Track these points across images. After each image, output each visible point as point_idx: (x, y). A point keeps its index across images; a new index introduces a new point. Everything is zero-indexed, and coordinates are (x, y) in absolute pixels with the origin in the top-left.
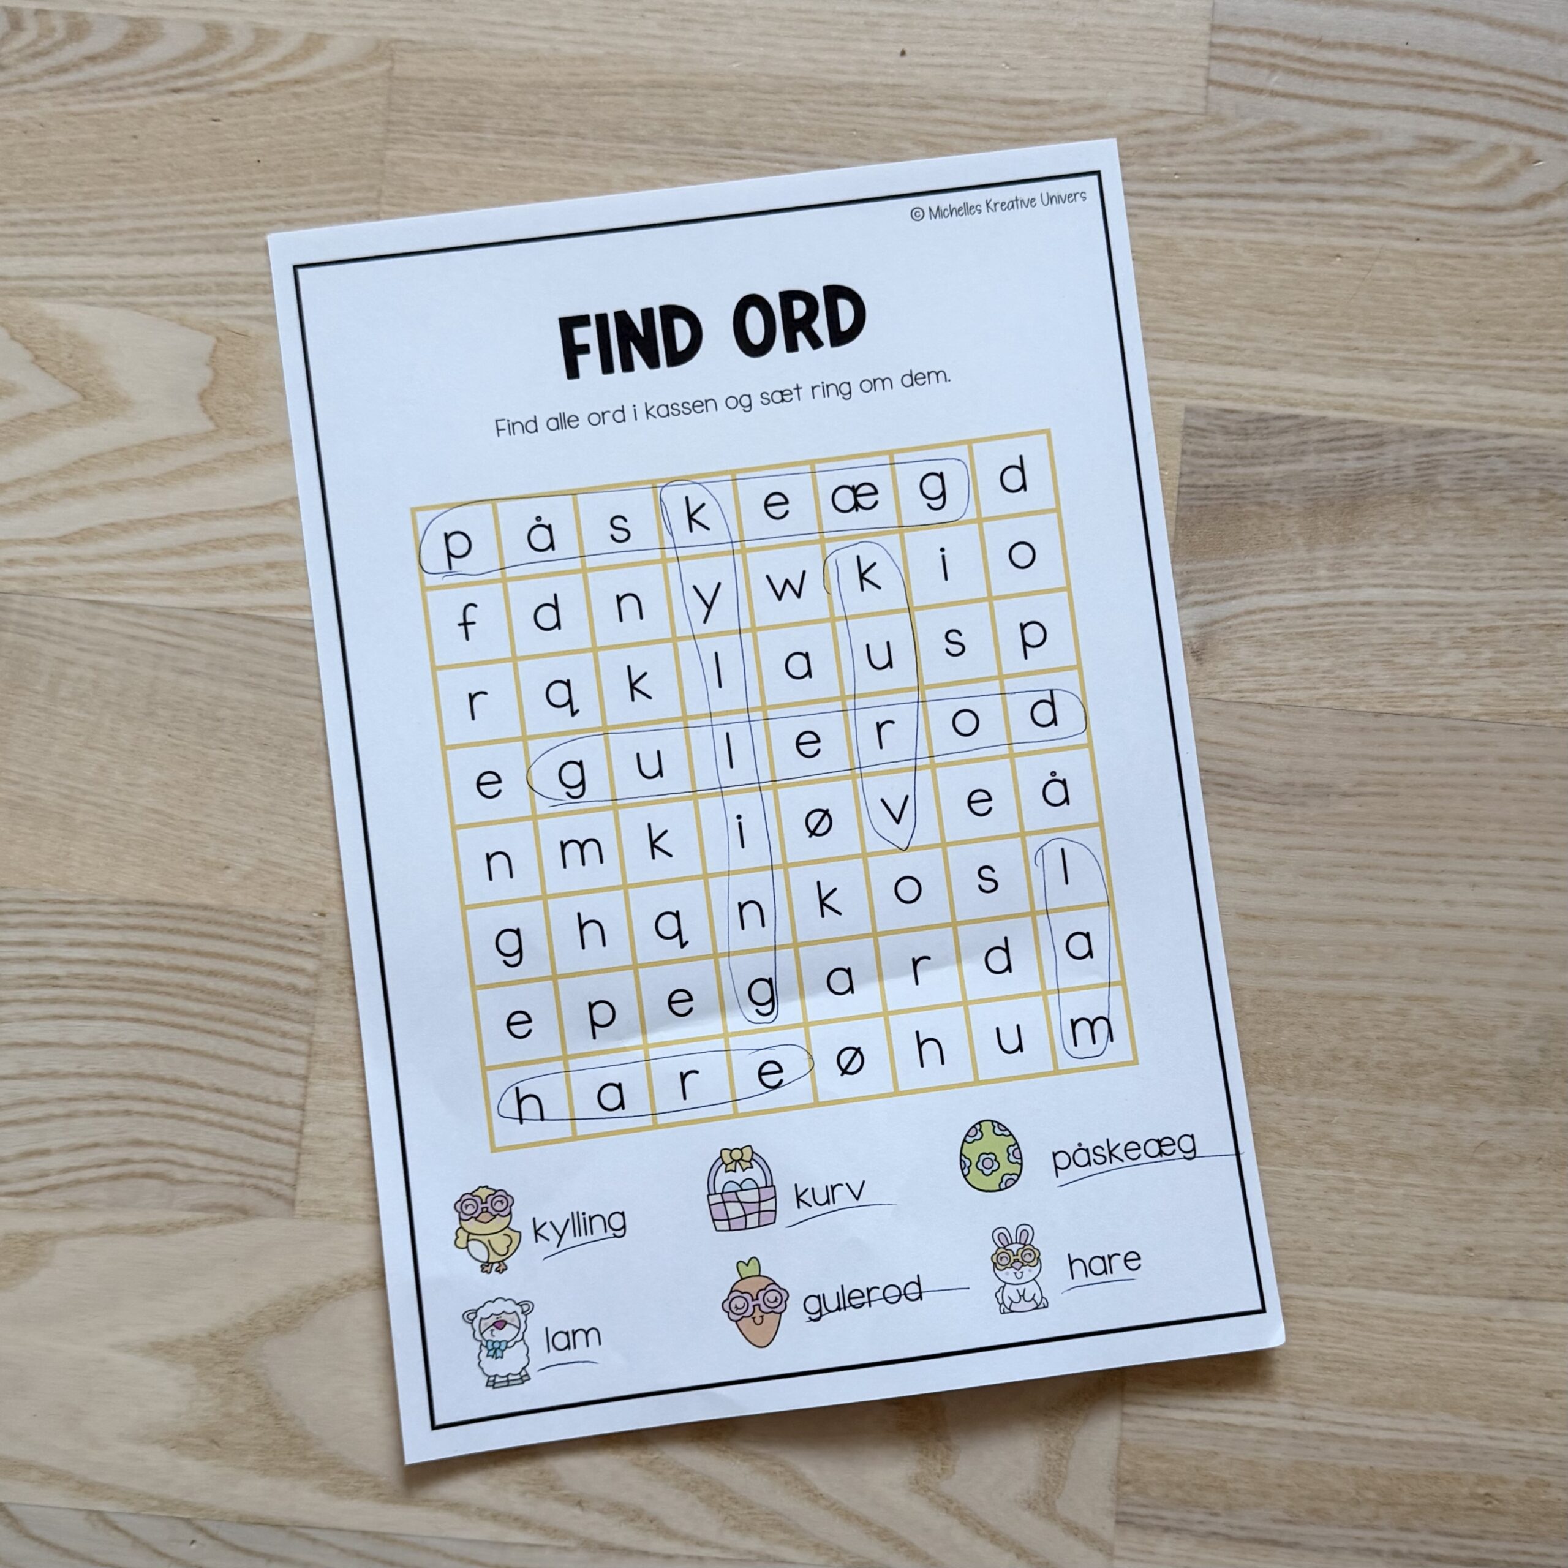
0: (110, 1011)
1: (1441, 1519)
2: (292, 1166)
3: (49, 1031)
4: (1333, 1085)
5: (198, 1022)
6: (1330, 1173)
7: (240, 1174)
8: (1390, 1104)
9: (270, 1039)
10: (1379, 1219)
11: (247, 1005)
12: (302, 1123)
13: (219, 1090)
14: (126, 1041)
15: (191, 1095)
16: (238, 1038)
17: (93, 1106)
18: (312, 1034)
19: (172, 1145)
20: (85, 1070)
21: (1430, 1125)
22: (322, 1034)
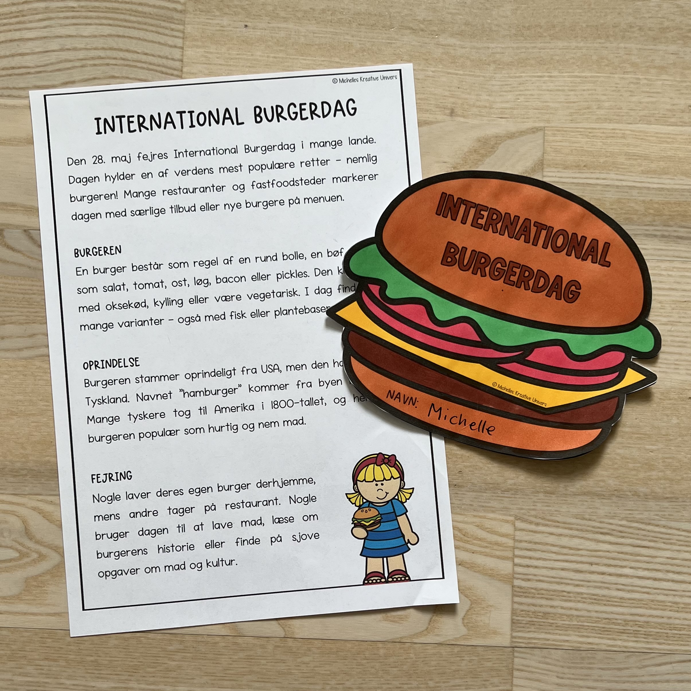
0: (97, 21)
1: (682, 221)
3: (72, 31)
4: (630, 38)
5: (136, 25)
6: (629, 76)
8: (655, 45)
9: (167, 32)
10: (652, 95)
11: (156, 17)
12: (182, 67)
13: (146, 54)
14: (105, 34)
15: (135, 56)
16: (153, 31)
17: (92, 62)
18: (184, 29)
20: (88, 47)
21: (672, 54)
22: (189, 29)
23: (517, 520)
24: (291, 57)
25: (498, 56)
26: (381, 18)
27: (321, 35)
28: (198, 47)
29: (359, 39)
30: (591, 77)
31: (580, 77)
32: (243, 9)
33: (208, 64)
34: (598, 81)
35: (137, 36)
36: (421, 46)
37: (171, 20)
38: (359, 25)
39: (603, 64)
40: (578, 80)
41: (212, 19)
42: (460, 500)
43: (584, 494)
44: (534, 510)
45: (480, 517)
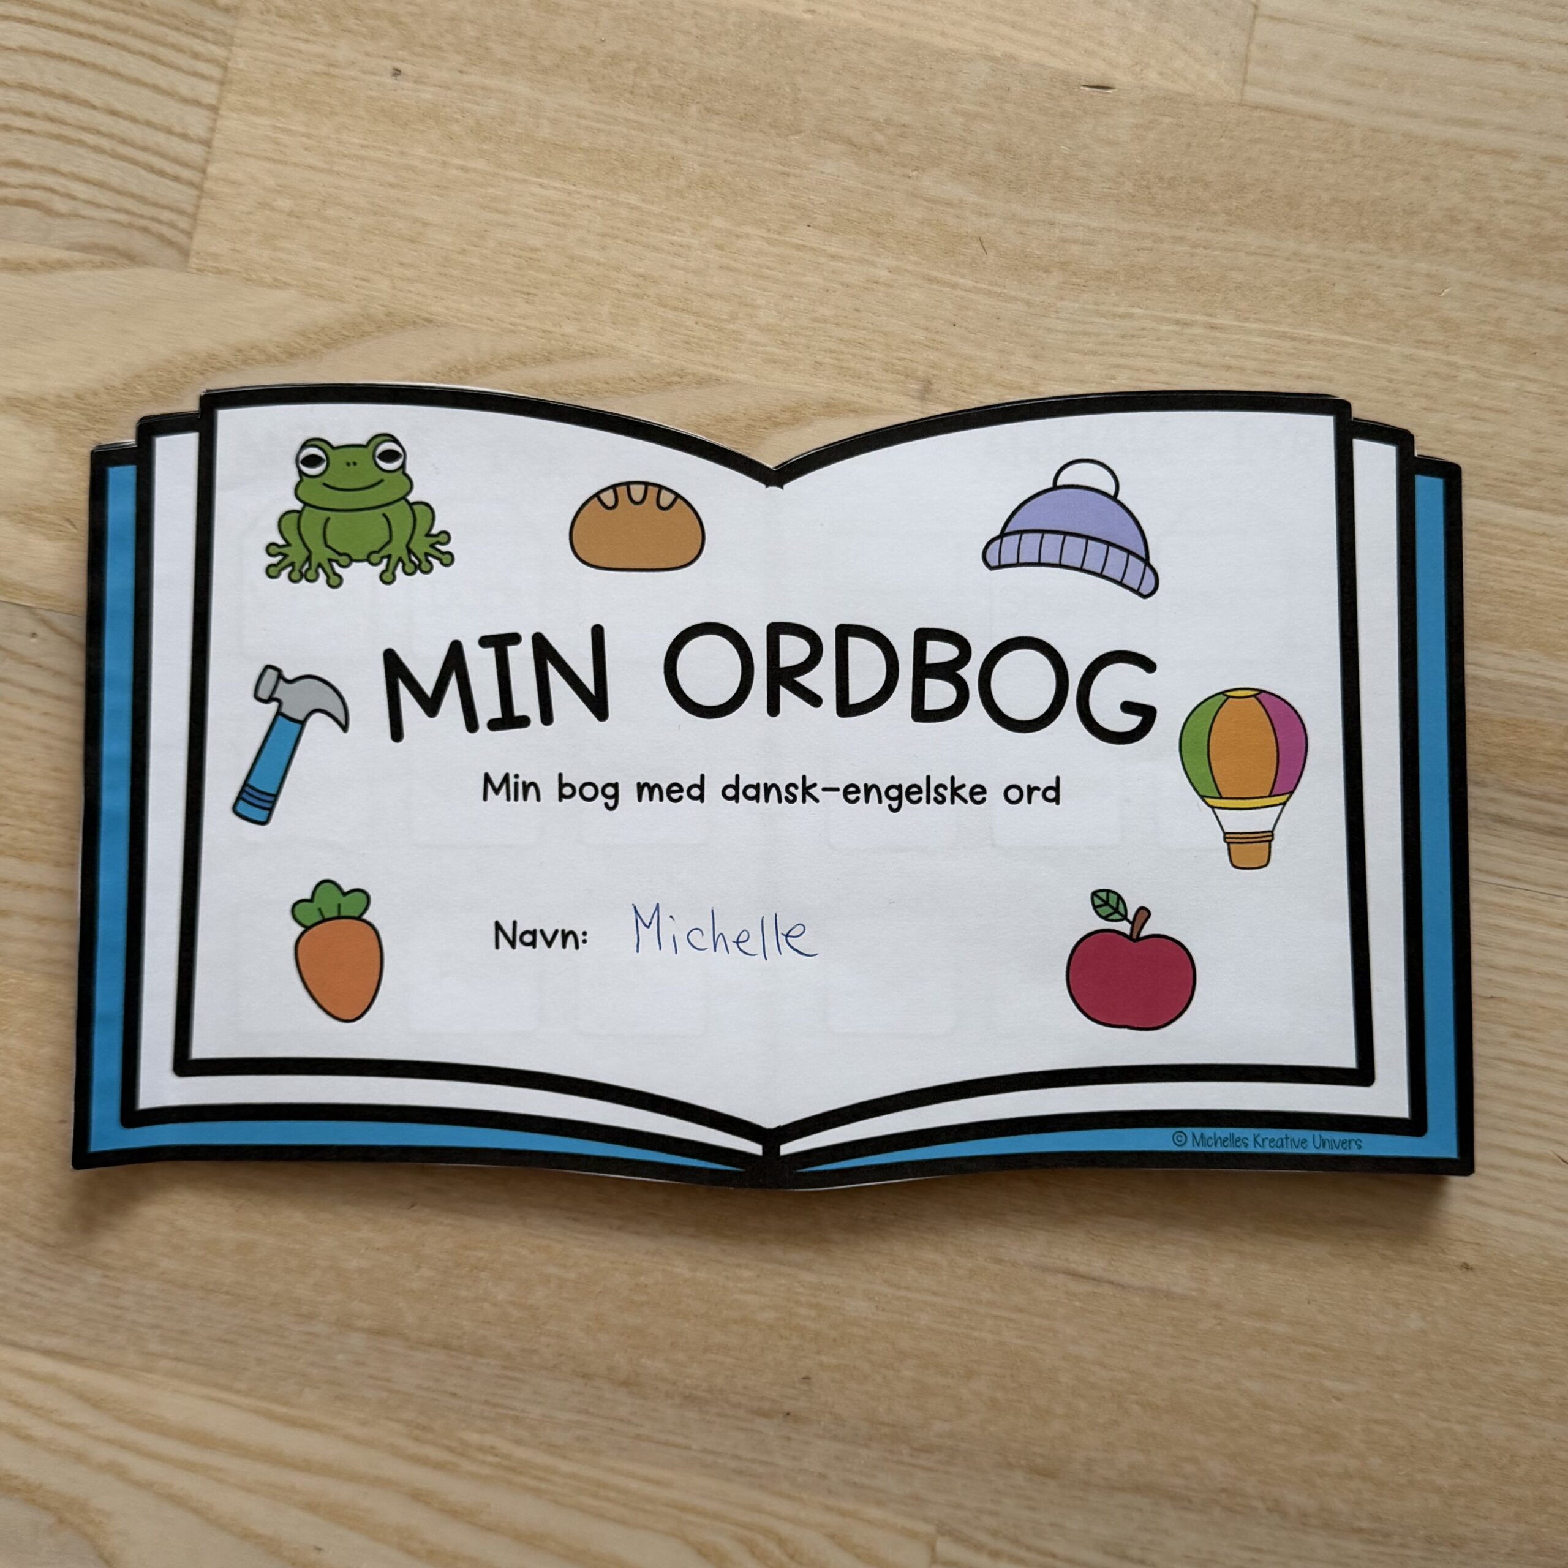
1: (1516, 775)
2: (190, 209)
4: (1447, 251)
6: (1430, 354)
7: (128, 212)
8: (1512, 280)
10: (1484, 414)
11: (157, 17)
12: (207, 161)
13: (114, 113)
15: (83, 115)
16: (142, 54)
18: (228, 59)
19: (55, 171)
21: (1556, 310)
22: (241, 60)
23: (943, 1534)
24: (509, 174)
25: (1076, 249)
26: (771, 101)
27: (598, 126)
28: (256, 111)
29: (700, 149)
30: (1324, 342)
31: (1294, 339)
32: (395, 21)
33: (280, 162)
34: (1340, 355)
35: (99, 62)
36: (868, 194)
37: (195, 28)
38: (707, 110)
39: (1363, 311)
40: (1287, 345)
41: (307, 41)
42: (794, 1458)
43: (1137, 1489)
44: (992, 1513)
45: (843, 1513)
